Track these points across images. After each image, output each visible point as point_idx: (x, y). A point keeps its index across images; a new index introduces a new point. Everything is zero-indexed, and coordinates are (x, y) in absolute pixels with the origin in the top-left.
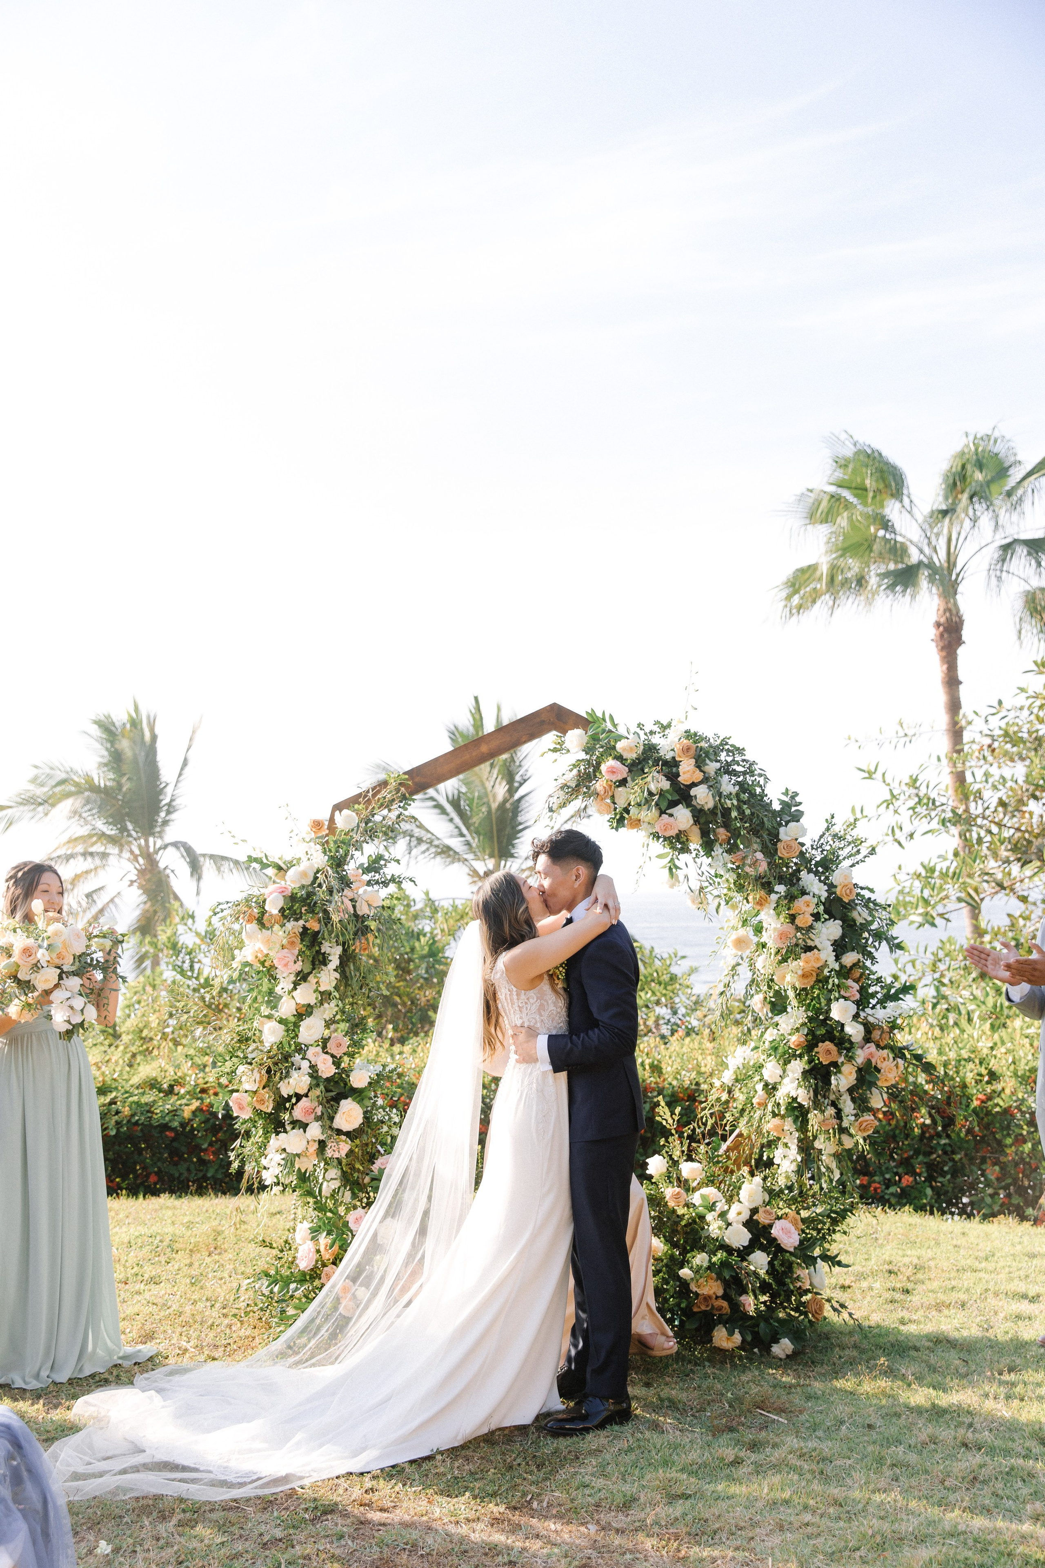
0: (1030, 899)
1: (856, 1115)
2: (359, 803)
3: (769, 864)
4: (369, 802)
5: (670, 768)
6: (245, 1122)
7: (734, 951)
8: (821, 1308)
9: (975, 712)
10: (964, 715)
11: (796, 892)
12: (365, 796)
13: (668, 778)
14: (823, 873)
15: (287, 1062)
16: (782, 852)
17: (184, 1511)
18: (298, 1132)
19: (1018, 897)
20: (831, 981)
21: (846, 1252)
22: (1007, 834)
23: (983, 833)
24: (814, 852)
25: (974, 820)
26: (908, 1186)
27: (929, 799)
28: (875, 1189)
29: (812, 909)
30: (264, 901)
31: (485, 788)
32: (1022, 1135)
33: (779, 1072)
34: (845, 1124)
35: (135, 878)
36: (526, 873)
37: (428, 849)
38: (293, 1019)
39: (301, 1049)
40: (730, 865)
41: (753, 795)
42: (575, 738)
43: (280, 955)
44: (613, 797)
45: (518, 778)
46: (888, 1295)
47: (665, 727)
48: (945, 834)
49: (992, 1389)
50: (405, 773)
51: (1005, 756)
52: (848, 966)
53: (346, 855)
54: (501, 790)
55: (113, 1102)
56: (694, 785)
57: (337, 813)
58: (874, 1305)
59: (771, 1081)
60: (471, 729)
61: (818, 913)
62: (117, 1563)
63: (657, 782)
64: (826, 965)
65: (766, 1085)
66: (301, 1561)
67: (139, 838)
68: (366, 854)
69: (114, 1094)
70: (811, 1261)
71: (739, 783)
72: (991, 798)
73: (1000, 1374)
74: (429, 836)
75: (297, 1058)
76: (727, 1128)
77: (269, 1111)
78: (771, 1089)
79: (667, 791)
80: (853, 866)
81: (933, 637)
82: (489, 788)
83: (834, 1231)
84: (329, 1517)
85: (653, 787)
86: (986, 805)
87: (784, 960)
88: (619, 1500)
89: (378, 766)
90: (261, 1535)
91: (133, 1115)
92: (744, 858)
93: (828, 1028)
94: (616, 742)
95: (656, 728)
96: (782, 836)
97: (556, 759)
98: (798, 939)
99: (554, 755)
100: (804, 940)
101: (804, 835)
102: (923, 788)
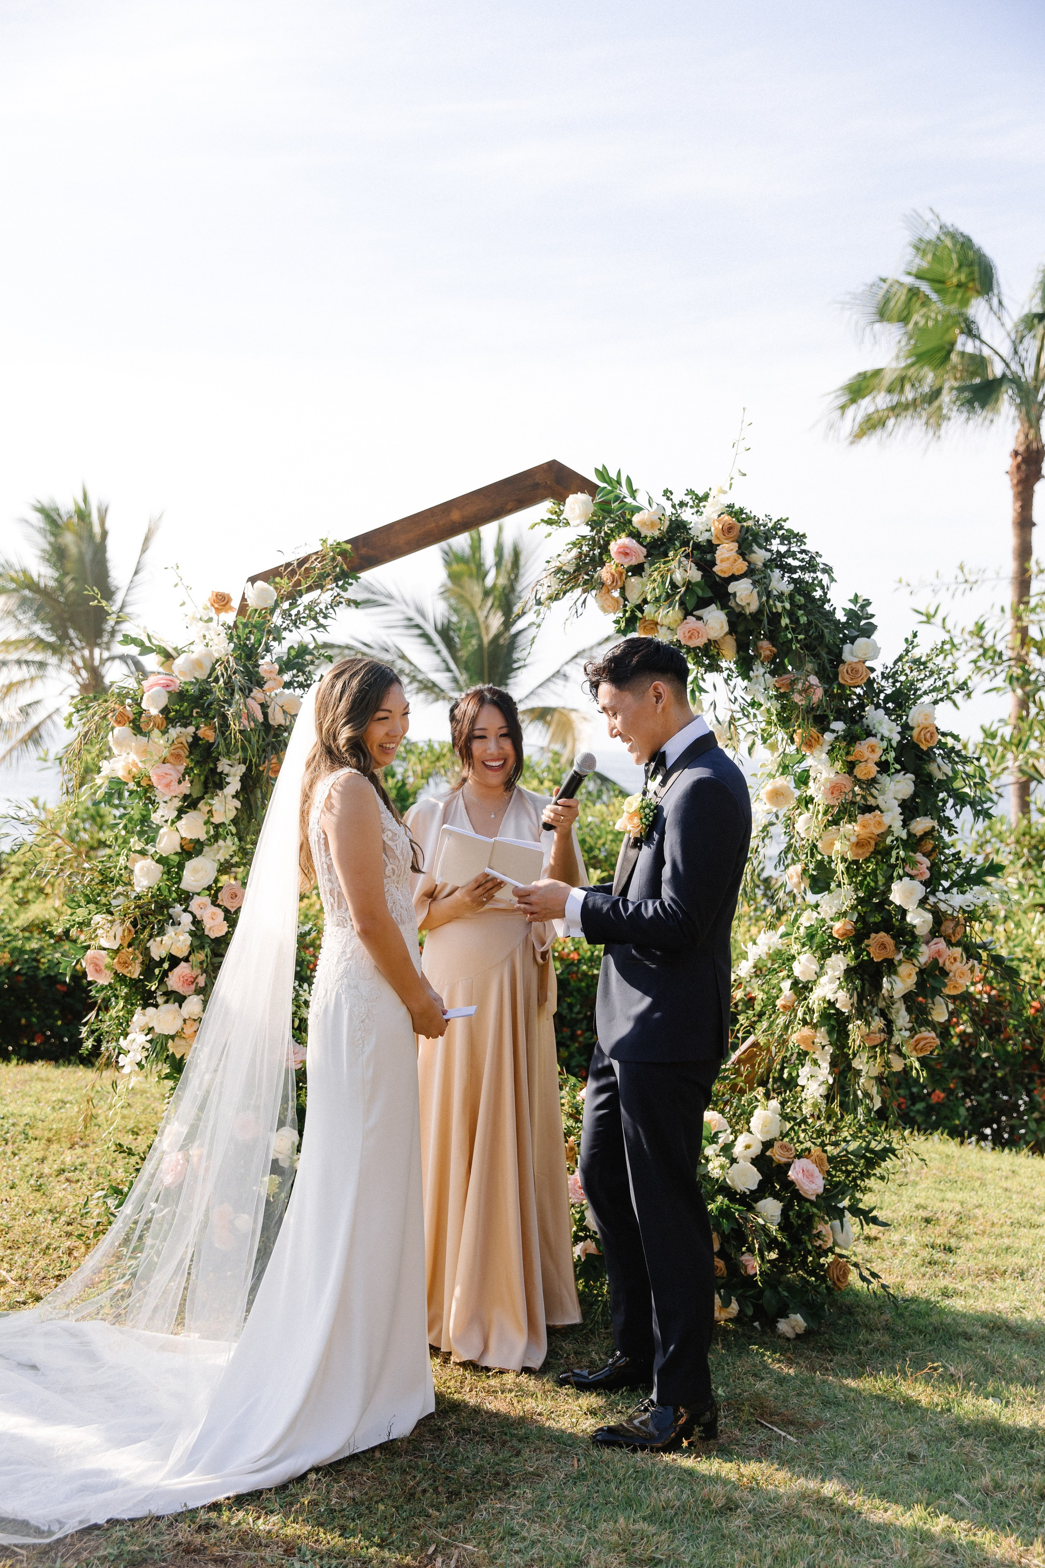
1: (911, 1030)
2: (282, 578)
3: (825, 692)
4: (292, 573)
5: (703, 553)
6: (103, 988)
7: (768, 806)
8: (845, 1274)
10: (1035, 564)
11: (858, 731)
12: (289, 566)
13: (700, 568)
14: (895, 709)
15: (162, 914)
16: (844, 677)
18: (173, 1007)
20: (894, 853)
21: (883, 1207)
24: (884, 683)
26: (938, 1103)
27: (995, 651)
29: (878, 756)
30: (142, 697)
31: (477, 619)
33: (815, 967)
34: (896, 1040)
38: (176, 859)
39: (185, 898)
40: (772, 692)
41: (811, 598)
42: (577, 506)
43: (159, 771)
44: (623, 589)
45: (517, 609)
46: (925, 1254)
47: (700, 499)
48: (1009, 694)
52: (918, 834)
53: (260, 644)
54: (496, 621)
56: (734, 578)
57: (250, 584)
58: (910, 1267)
59: (803, 978)
61: (886, 761)
63: (684, 570)
64: (889, 831)
65: (796, 983)
67: (83, 648)
68: (286, 645)
70: (837, 1214)
71: (794, 581)
75: (178, 908)
76: (740, 1035)
77: (135, 976)
78: (802, 989)
79: (697, 584)
80: (936, 702)
81: (1008, 468)
82: (481, 619)
83: (868, 1176)
85: (678, 577)
87: (835, 822)
91: (13, 964)
92: (793, 683)
93: (885, 914)
94: (632, 515)
95: (687, 499)
96: (846, 656)
97: (550, 535)
98: (855, 795)
99: (548, 529)
100: (864, 797)
101: (874, 657)
102: (989, 639)
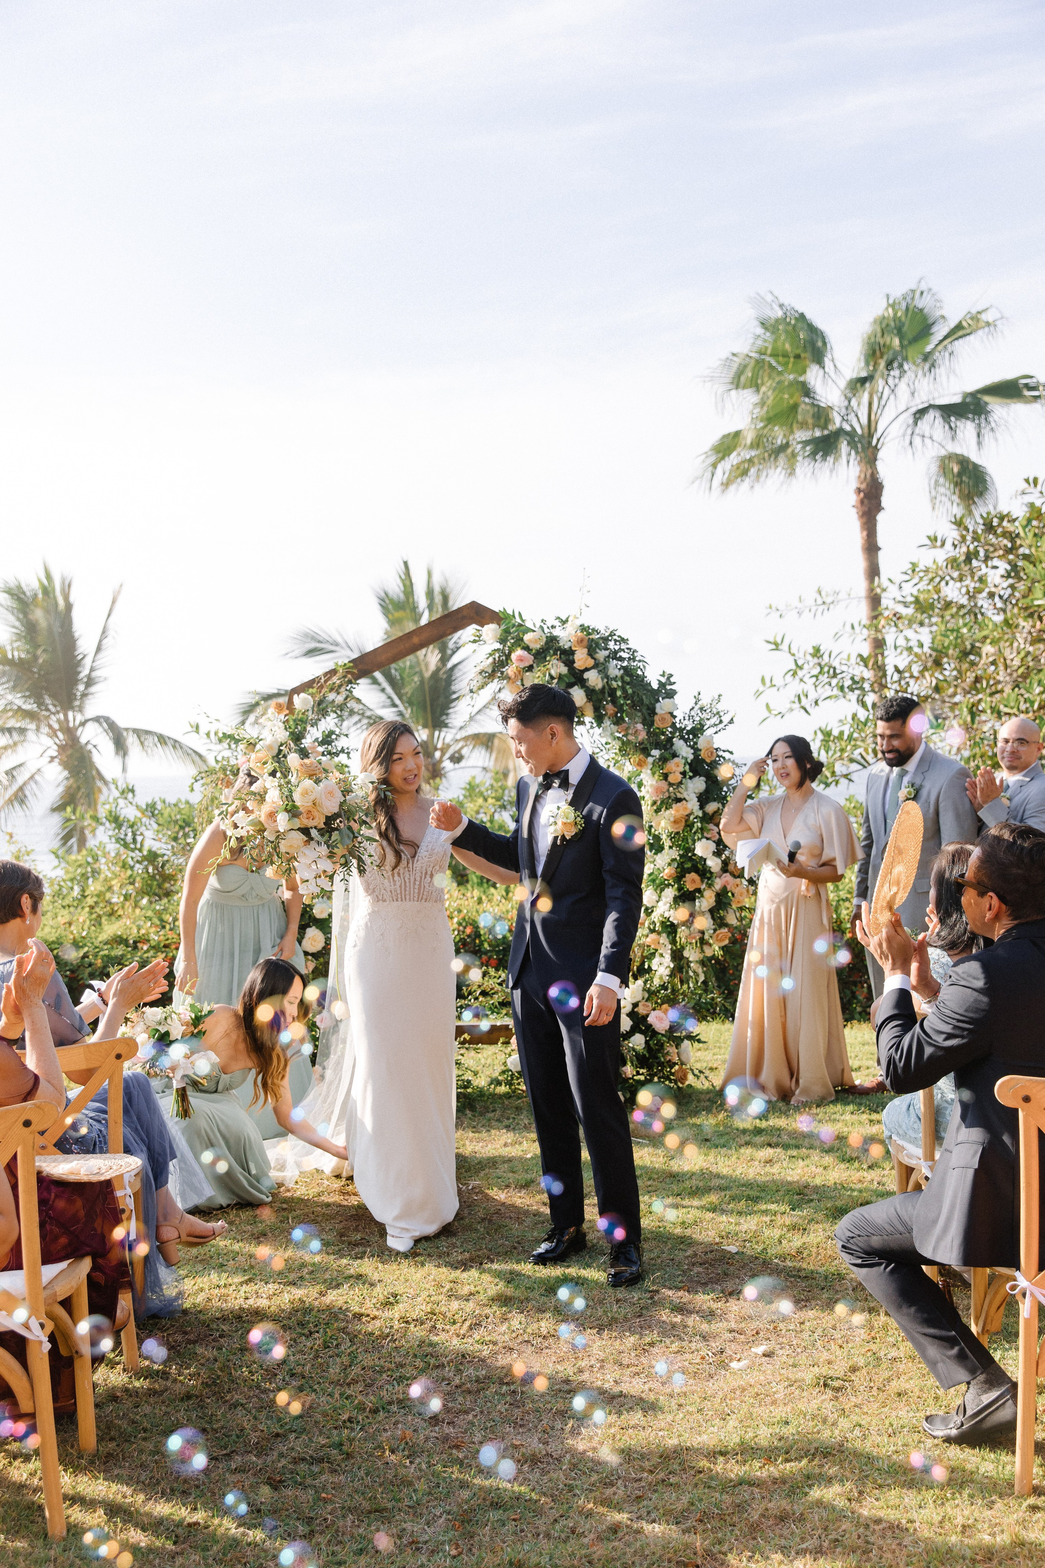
1: (715, 931)
2: (313, 688)
3: (647, 733)
4: (322, 687)
5: (567, 656)
8: (686, 1076)
9: (890, 580)
10: (881, 582)
11: (669, 755)
12: (319, 682)
13: (566, 665)
14: (692, 739)
16: (658, 723)
20: (696, 825)
24: (685, 722)
27: (830, 667)
29: (681, 768)
33: (655, 897)
34: (705, 936)
35: (55, 754)
36: (461, 744)
37: (360, 720)
40: (616, 735)
41: (635, 677)
42: (490, 631)
47: (564, 622)
48: (842, 700)
50: (350, 662)
52: (710, 813)
53: (304, 731)
54: (434, 659)
55: (85, 956)
56: (587, 670)
57: (295, 695)
60: (402, 596)
61: (686, 771)
63: (557, 668)
64: (692, 813)
67: (58, 712)
68: (320, 730)
69: (86, 949)
70: (678, 1042)
71: (623, 668)
74: (361, 707)
79: (565, 675)
80: (715, 733)
81: (854, 503)
85: (554, 671)
87: (660, 809)
89: (306, 635)
92: (628, 729)
93: (693, 862)
94: (524, 634)
95: (556, 623)
96: (658, 710)
97: (476, 648)
98: (669, 793)
99: (475, 646)
100: (675, 794)
101: (676, 709)
102: (826, 657)
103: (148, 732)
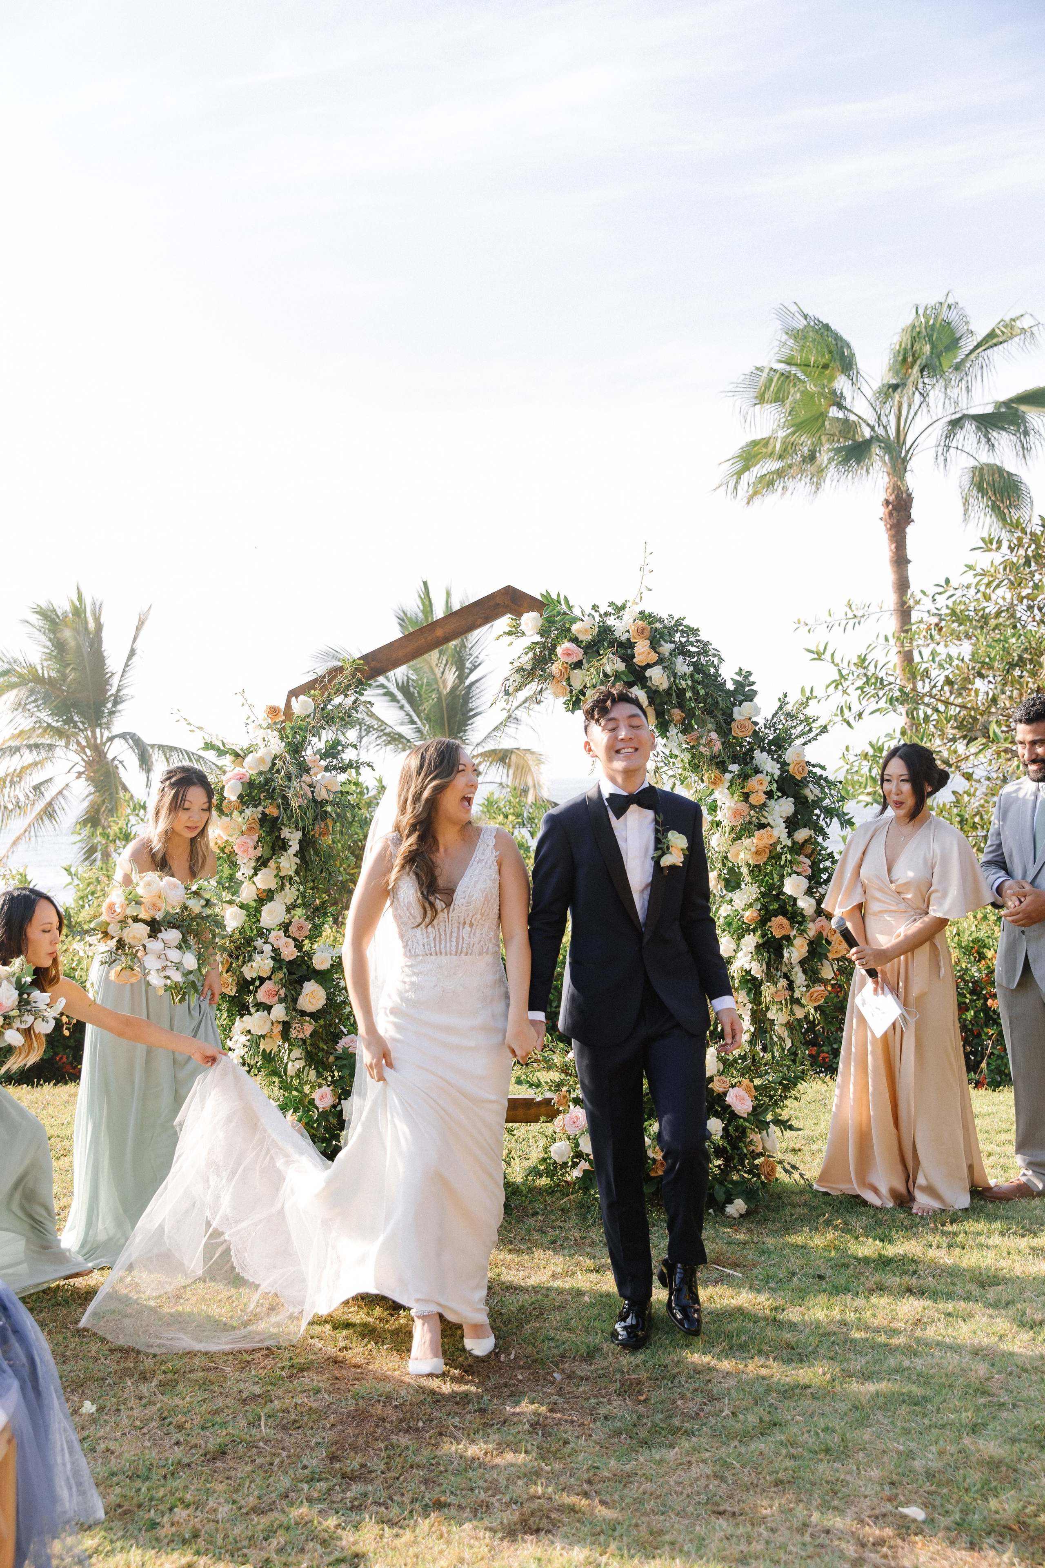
0: (975, 776)
1: (807, 986)
2: (315, 689)
3: (723, 743)
4: (324, 687)
5: (625, 649)
8: (773, 1170)
9: (923, 592)
10: (912, 595)
11: (750, 770)
12: (322, 682)
13: (623, 660)
14: (776, 751)
15: (250, 946)
16: (736, 731)
17: (164, 1372)
18: (262, 1014)
19: (963, 775)
20: (783, 857)
21: (797, 1118)
22: (953, 711)
23: (929, 711)
24: (767, 731)
25: (922, 698)
27: (877, 678)
28: (824, 1059)
29: (765, 787)
30: (223, 788)
31: (435, 675)
32: (965, 1003)
33: (733, 946)
34: (797, 995)
35: (82, 769)
37: (379, 737)
38: (254, 904)
39: (263, 933)
40: (685, 746)
41: (707, 675)
42: (530, 621)
43: (239, 841)
44: (569, 679)
45: (468, 665)
47: (619, 609)
48: (892, 713)
49: (936, 1239)
50: (360, 659)
51: (952, 635)
52: (801, 842)
53: (304, 740)
54: (451, 677)
56: (649, 666)
57: (294, 699)
60: (421, 615)
61: (771, 791)
62: (102, 1421)
63: (612, 664)
64: (779, 842)
66: (280, 1414)
67: (86, 729)
68: (324, 739)
70: (763, 1126)
71: (693, 664)
72: (938, 676)
73: (943, 1225)
74: (380, 723)
75: (259, 942)
77: (233, 994)
79: (623, 672)
80: (805, 744)
81: (882, 515)
82: (439, 675)
83: (786, 1097)
84: (305, 1374)
85: (608, 669)
86: (933, 683)
87: (738, 838)
88: (583, 1350)
89: (329, 654)
90: (240, 1392)
92: (699, 738)
93: (781, 903)
94: (571, 624)
95: (610, 610)
96: (736, 716)
97: (511, 643)
98: (751, 817)
99: (510, 638)
100: (757, 818)
101: (757, 715)
102: (872, 668)
103: (173, 749)
